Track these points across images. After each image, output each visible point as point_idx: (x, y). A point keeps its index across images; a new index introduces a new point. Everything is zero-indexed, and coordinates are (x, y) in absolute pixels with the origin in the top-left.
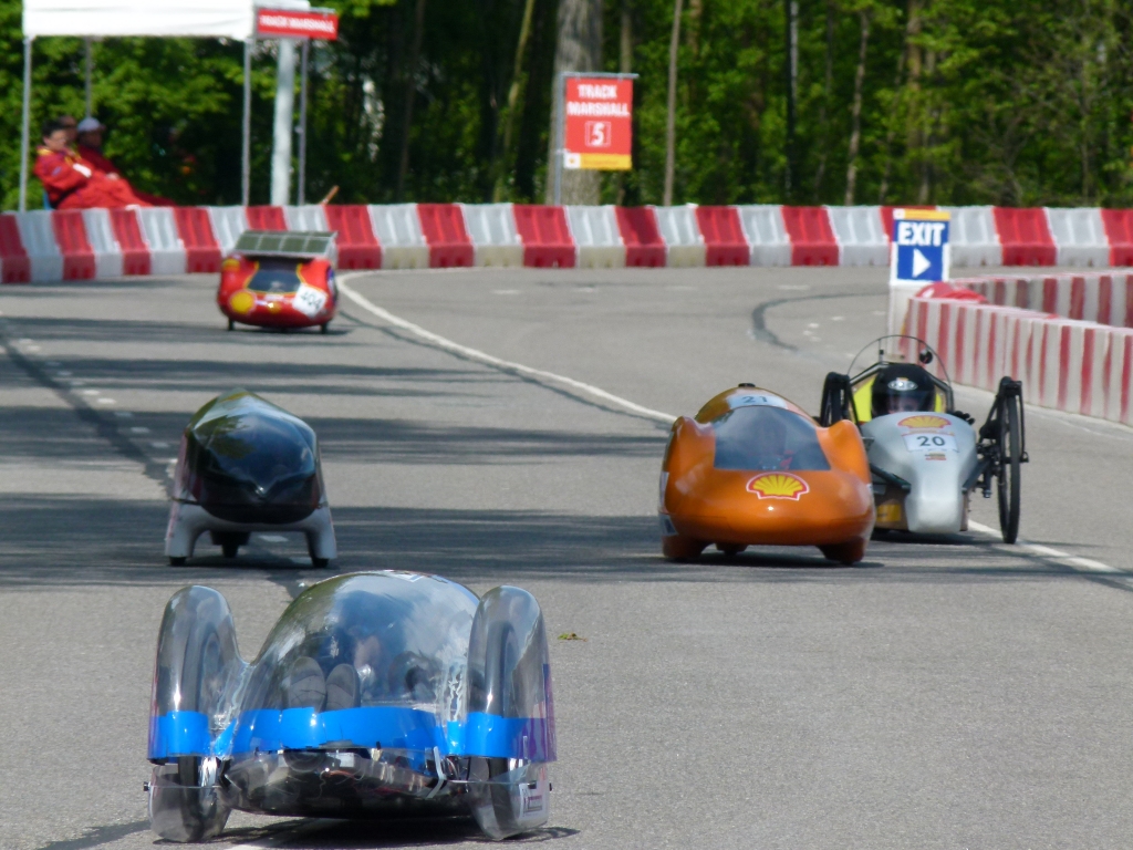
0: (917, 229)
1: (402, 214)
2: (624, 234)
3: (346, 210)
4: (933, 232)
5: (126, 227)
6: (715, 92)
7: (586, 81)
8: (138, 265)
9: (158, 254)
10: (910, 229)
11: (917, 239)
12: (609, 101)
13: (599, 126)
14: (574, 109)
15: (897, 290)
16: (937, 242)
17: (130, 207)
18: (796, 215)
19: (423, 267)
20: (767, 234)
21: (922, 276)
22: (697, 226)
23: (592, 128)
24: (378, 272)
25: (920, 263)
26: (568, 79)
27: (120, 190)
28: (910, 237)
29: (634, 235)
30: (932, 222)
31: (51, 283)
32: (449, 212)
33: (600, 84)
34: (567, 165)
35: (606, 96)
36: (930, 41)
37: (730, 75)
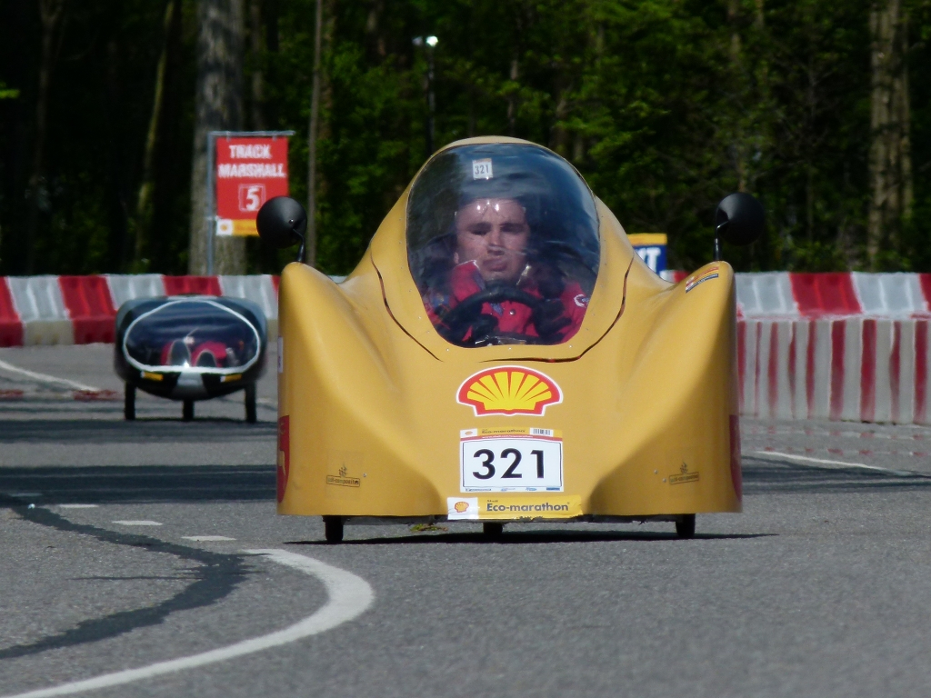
1: (44, 286)
7: (237, 140)
12: (262, 161)
13: (253, 189)
14: (225, 171)
19: (67, 343)
23: (246, 192)
26: (217, 138)
30: (646, 247)
32: (94, 283)
33: (253, 144)
34: (220, 232)
35: (259, 156)
36: (580, 124)
37: (371, 167)
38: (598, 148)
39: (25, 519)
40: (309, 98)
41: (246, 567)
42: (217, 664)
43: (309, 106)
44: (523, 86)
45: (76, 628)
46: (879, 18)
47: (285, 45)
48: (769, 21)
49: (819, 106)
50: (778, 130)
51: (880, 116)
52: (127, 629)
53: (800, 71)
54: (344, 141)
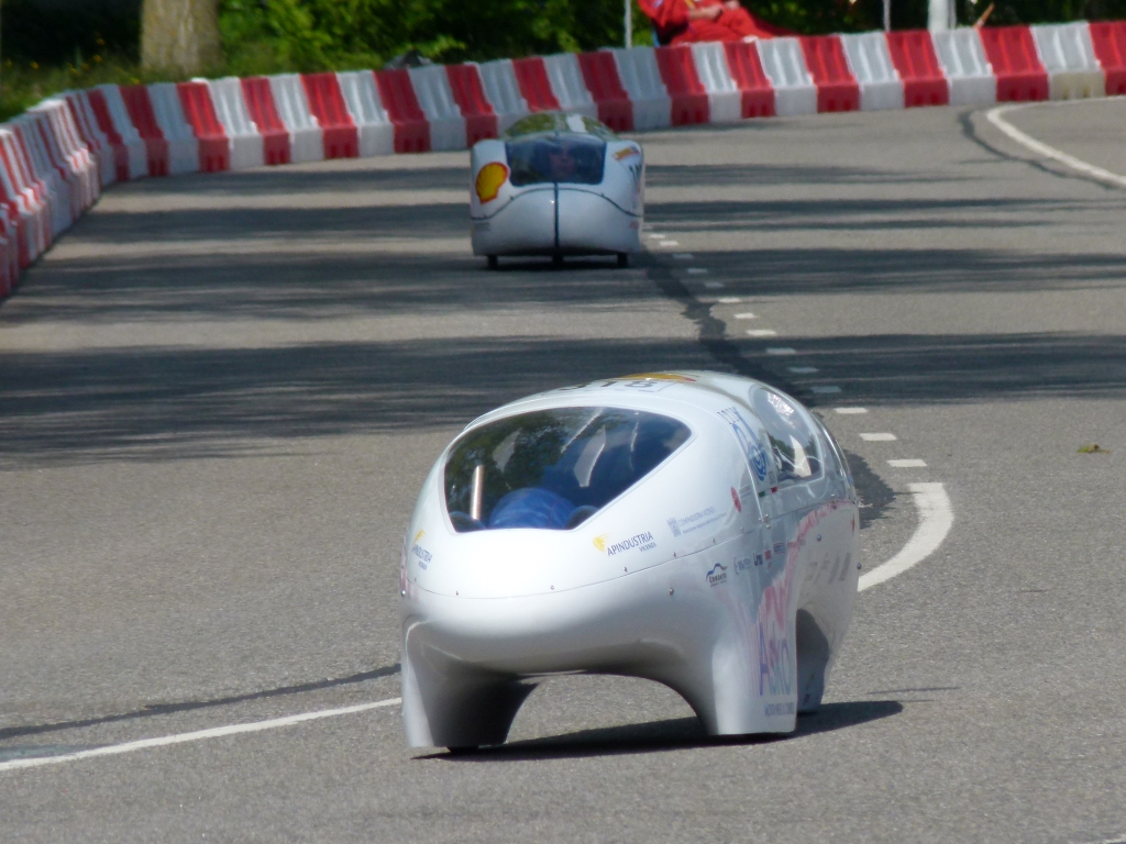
1: (1071, 35)
3: (1004, 33)
5: (743, 63)
8: (759, 105)
9: (783, 93)
17: (749, 39)
19: (1097, 95)
24: (1044, 103)
27: (739, 22)
31: (657, 128)
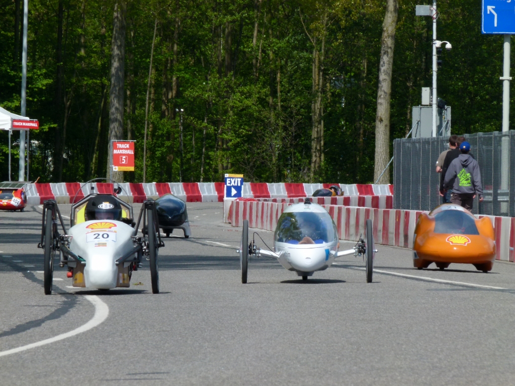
0: (233, 181)
1: (61, 186)
2: (132, 191)
3: (43, 185)
4: (238, 181)
6: (158, 154)
7: (119, 142)
10: (230, 181)
11: (233, 183)
12: (127, 149)
13: (124, 157)
14: (115, 152)
15: (226, 201)
16: (239, 185)
18: (188, 185)
19: (68, 203)
20: (178, 192)
21: (235, 196)
22: (156, 189)
23: (121, 158)
25: (234, 192)
26: (113, 142)
28: (230, 183)
29: (136, 193)
30: (237, 178)
32: (76, 185)
33: (124, 144)
34: (114, 170)
35: (125, 147)
36: (225, 136)
37: (163, 149)
38: (230, 144)
39: (24, 277)
40: (144, 128)
41: (77, 301)
42: (47, 345)
43: (144, 130)
44: (208, 124)
45: (15, 328)
46: (315, 106)
47: (137, 112)
48: (282, 106)
49: (295, 132)
50: (283, 139)
51: (314, 135)
52: (29, 328)
53: (290, 121)
54: (155, 141)
